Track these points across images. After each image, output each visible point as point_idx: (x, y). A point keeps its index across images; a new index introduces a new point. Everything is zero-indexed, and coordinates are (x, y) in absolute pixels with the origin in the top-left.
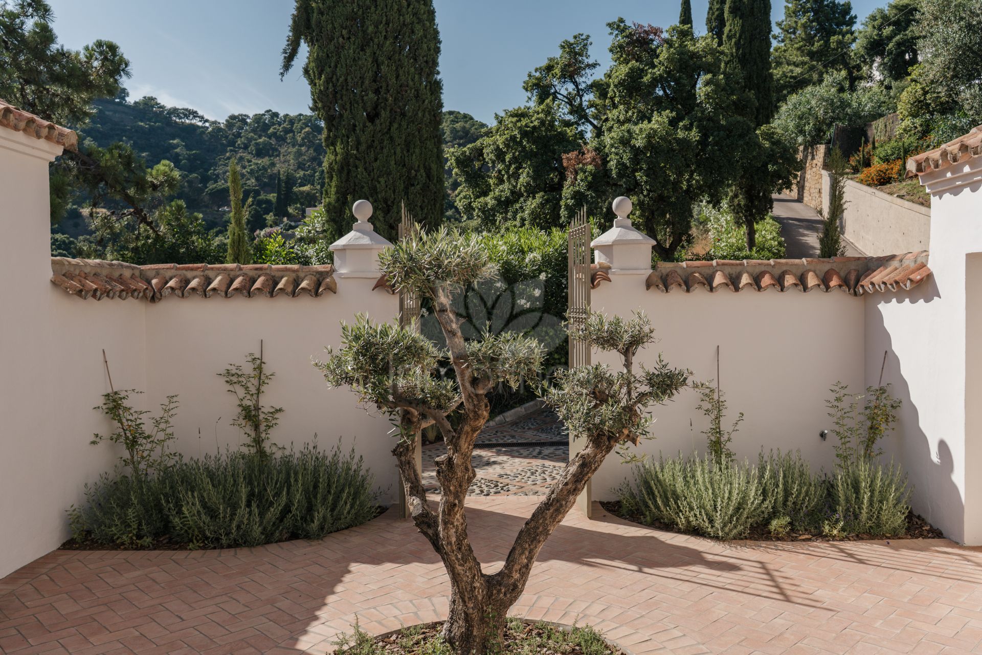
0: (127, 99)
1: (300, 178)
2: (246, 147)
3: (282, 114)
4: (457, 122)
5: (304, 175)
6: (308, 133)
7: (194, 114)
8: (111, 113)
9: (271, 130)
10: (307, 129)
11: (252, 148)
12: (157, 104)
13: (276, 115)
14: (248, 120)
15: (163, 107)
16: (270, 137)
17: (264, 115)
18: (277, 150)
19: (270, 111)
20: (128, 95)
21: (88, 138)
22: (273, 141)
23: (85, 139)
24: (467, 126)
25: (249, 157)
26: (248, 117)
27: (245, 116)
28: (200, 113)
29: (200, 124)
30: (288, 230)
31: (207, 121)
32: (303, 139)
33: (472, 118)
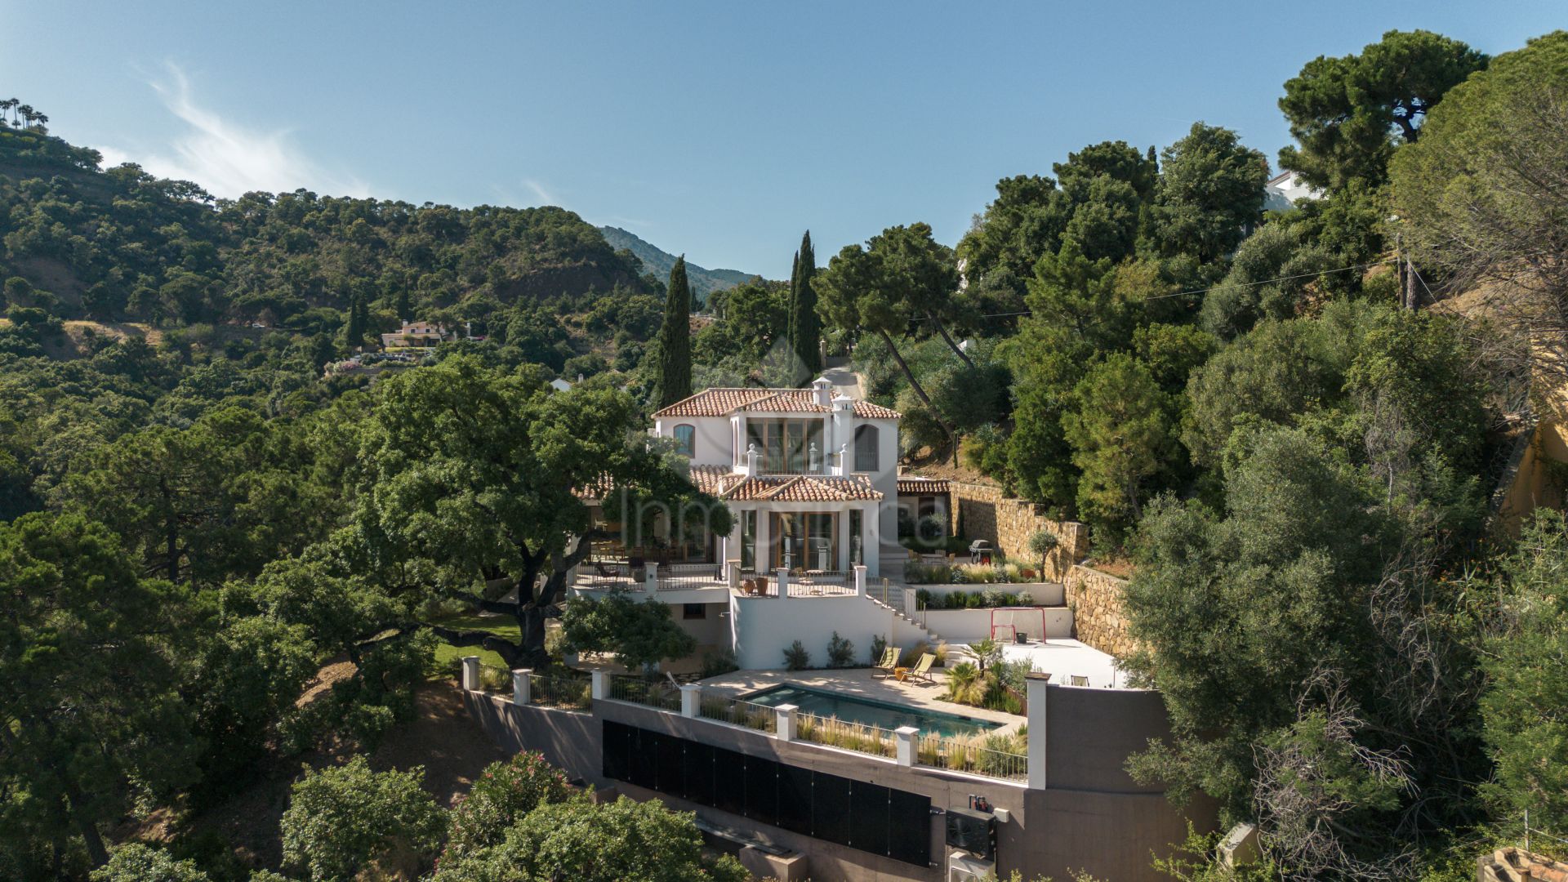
0: (100, 165)
1: (355, 286)
2: (273, 239)
3: (320, 196)
4: (562, 225)
5: (361, 283)
6: (360, 226)
7: (195, 189)
8: (80, 186)
9: (308, 217)
10: (360, 220)
11: (282, 241)
12: (142, 174)
13: (312, 196)
14: (272, 201)
15: (151, 178)
16: (306, 227)
17: (295, 195)
18: (316, 245)
19: (304, 190)
20: (99, 159)
21: (58, 223)
22: (310, 232)
23: (52, 224)
24: (574, 230)
25: (280, 253)
26: (272, 196)
27: (267, 194)
28: (202, 187)
29: (201, 201)
30: (368, 364)
31: (211, 198)
32: (354, 233)
33: (578, 219)
